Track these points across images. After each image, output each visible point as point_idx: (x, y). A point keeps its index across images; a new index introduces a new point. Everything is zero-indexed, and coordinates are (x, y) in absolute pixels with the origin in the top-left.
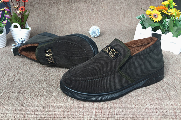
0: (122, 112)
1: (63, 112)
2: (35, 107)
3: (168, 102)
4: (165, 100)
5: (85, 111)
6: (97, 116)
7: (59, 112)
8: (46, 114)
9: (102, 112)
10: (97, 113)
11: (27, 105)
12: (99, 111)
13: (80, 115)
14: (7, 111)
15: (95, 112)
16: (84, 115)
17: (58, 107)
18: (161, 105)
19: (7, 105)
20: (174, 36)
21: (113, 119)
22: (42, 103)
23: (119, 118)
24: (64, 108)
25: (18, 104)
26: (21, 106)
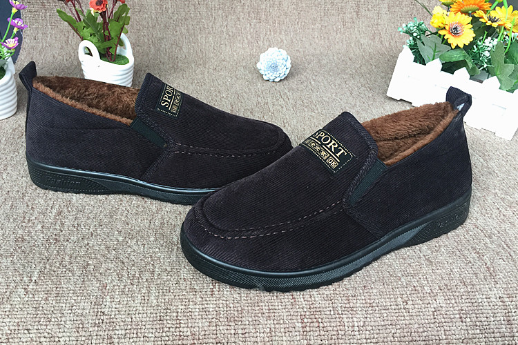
0: (373, 324)
1: (214, 328)
2: (137, 315)
3: (490, 292)
4: (482, 286)
5: (275, 322)
6: (308, 337)
7: (206, 328)
8: (168, 334)
9: (321, 325)
10: (308, 329)
11: (113, 309)
12: (313, 322)
13: (262, 335)
14: (58, 330)
15: (300, 325)
16: (273, 333)
17: (201, 313)
18: (473, 301)
19: (55, 312)
20: (503, 87)
21: (348, 342)
22: (155, 301)
23: (365, 341)
24: (218, 317)
25: (87, 306)
26: (98, 312)
